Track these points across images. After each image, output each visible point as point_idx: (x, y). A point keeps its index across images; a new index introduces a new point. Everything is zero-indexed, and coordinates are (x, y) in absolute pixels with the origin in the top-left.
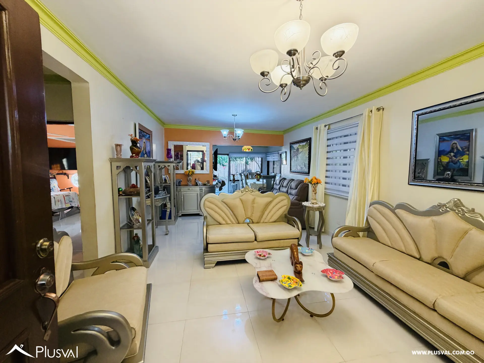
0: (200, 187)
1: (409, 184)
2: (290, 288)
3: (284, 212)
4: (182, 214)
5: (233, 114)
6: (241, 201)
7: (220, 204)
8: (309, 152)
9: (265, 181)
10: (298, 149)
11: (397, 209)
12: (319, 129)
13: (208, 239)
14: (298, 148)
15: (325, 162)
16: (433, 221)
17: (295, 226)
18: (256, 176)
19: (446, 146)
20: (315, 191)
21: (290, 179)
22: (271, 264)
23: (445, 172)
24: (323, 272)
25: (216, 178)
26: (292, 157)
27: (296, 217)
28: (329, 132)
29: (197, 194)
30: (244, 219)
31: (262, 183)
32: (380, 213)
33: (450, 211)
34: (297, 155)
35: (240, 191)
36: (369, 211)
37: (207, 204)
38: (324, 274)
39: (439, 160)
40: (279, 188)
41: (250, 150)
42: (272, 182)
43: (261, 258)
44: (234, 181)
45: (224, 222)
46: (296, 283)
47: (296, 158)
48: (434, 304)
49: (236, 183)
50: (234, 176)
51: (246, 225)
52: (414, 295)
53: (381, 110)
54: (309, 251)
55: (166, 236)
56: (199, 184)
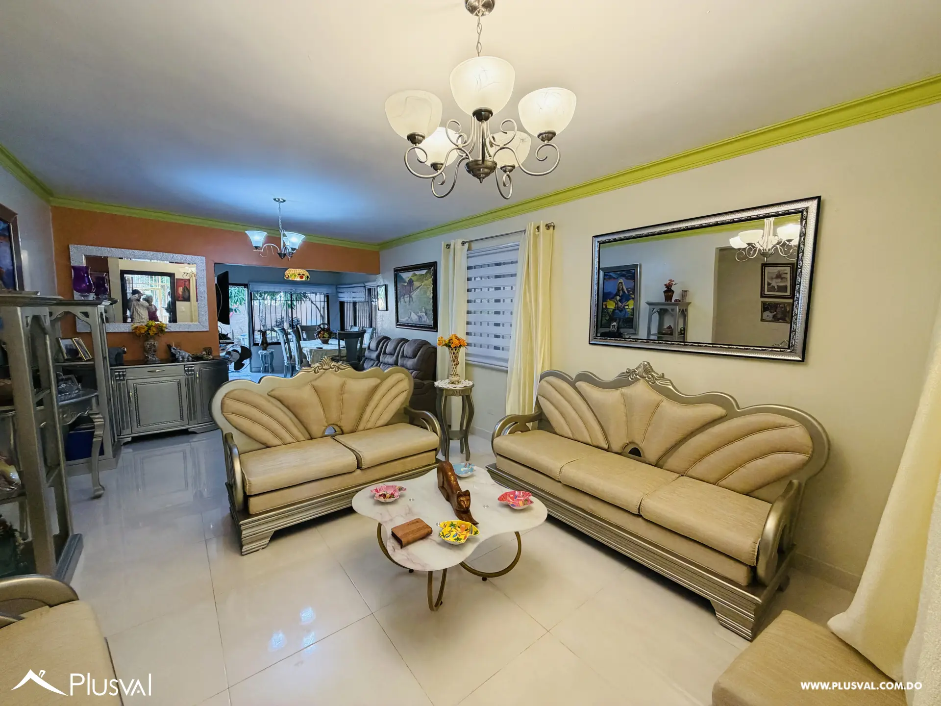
0: (184, 365)
1: (590, 343)
2: (458, 542)
3: (403, 404)
4: (133, 438)
5: (275, 197)
6: (313, 391)
7: (263, 403)
8: (433, 288)
9: (343, 343)
10: (411, 282)
11: (579, 381)
12: (452, 247)
13: (249, 486)
14: (411, 279)
15: (465, 307)
16: (623, 395)
17: (428, 427)
18: (319, 332)
19: (611, 287)
20: (456, 360)
21: (398, 339)
22: (410, 509)
23: (611, 323)
24: (500, 500)
25: (228, 341)
26: (399, 296)
27: (427, 411)
28: (469, 255)
29: (179, 384)
30: (324, 428)
31: (337, 348)
32: (556, 390)
33: (640, 379)
34: (410, 293)
35: (312, 369)
36: (540, 388)
37: (231, 404)
38: (502, 502)
39: (604, 307)
40: (378, 357)
41: (304, 278)
42: (359, 345)
43: (389, 500)
44: (265, 344)
45: (276, 441)
46: (466, 530)
47: (408, 298)
48: (639, 509)
49: (270, 349)
50: (264, 334)
51: (329, 439)
52: (618, 503)
53: (552, 228)
54: (465, 469)
55: (96, 501)
56: (183, 358)
